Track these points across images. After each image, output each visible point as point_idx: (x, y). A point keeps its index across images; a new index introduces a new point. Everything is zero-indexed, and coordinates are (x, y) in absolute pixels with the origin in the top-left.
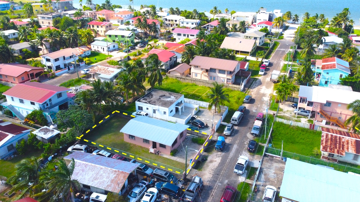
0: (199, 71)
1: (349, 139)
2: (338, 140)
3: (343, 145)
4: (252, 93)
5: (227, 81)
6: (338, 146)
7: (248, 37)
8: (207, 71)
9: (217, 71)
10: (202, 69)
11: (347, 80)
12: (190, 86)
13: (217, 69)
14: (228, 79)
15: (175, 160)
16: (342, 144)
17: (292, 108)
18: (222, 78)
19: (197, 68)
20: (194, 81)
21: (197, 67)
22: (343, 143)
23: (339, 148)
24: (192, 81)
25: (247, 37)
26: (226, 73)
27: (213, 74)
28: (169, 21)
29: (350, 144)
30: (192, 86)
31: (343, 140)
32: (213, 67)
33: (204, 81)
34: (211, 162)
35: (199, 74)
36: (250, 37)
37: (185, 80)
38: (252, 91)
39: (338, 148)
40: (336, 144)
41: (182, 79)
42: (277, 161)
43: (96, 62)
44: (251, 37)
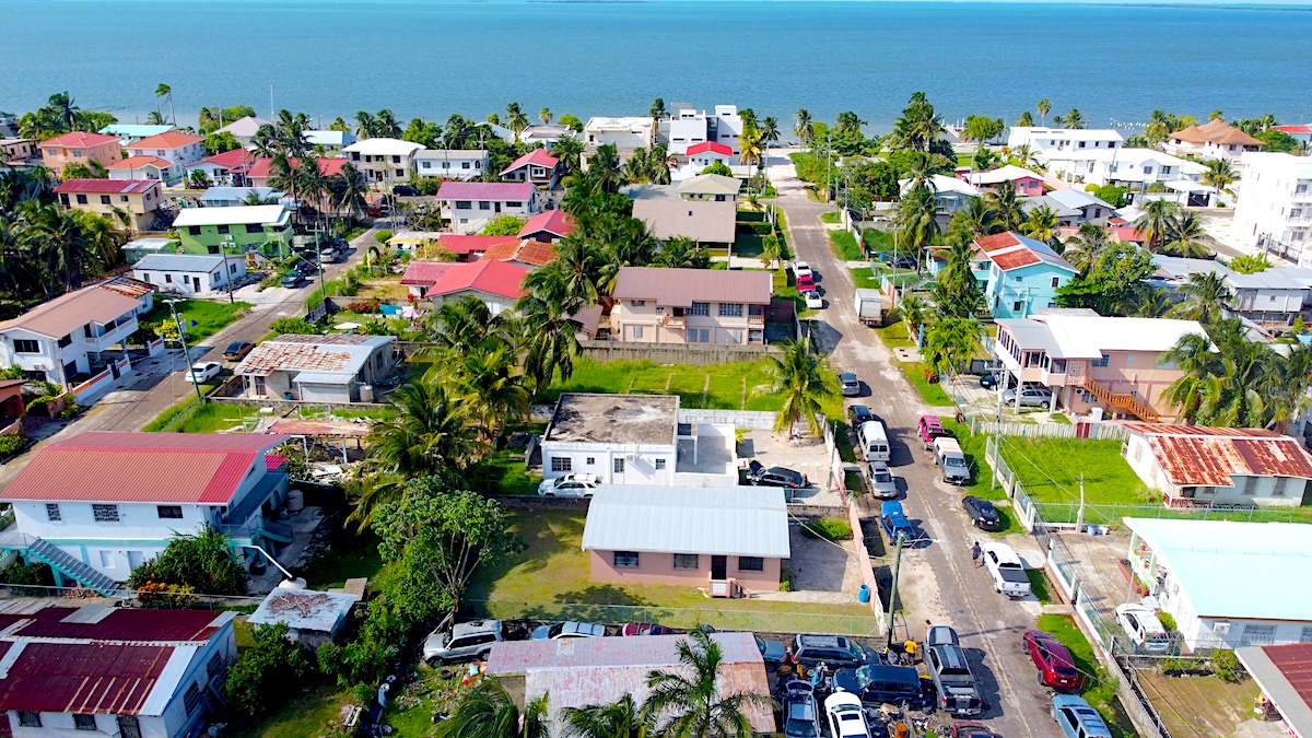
0: (650, 318)
1: (1218, 441)
2: (1195, 449)
3: (1214, 459)
4: (840, 365)
5: (750, 340)
6: (1204, 464)
7: (696, 197)
8: (678, 312)
9: (714, 310)
10: (660, 309)
11: (1076, 292)
12: (639, 369)
13: (714, 303)
14: (751, 331)
15: (805, 600)
16: (1208, 456)
17: (983, 390)
18: (731, 331)
19: (641, 307)
20: (644, 351)
21: (642, 303)
22: (1209, 452)
23: (1209, 466)
24: (637, 353)
25: (692, 196)
26: (745, 310)
27: (698, 321)
28: (368, 158)
29: (1226, 452)
30: (645, 368)
31: (1204, 446)
32: (701, 298)
33: (680, 348)
34: (911, 581)
35: (652, 326)
36: (701, 196)
37: (611, 352)
38: (835, 360)
39: (1207, 470)
40: (1195, 460)
41: (596, 352)
42: (1074, 539)
43: (207, 334)
44: (704, 197)
